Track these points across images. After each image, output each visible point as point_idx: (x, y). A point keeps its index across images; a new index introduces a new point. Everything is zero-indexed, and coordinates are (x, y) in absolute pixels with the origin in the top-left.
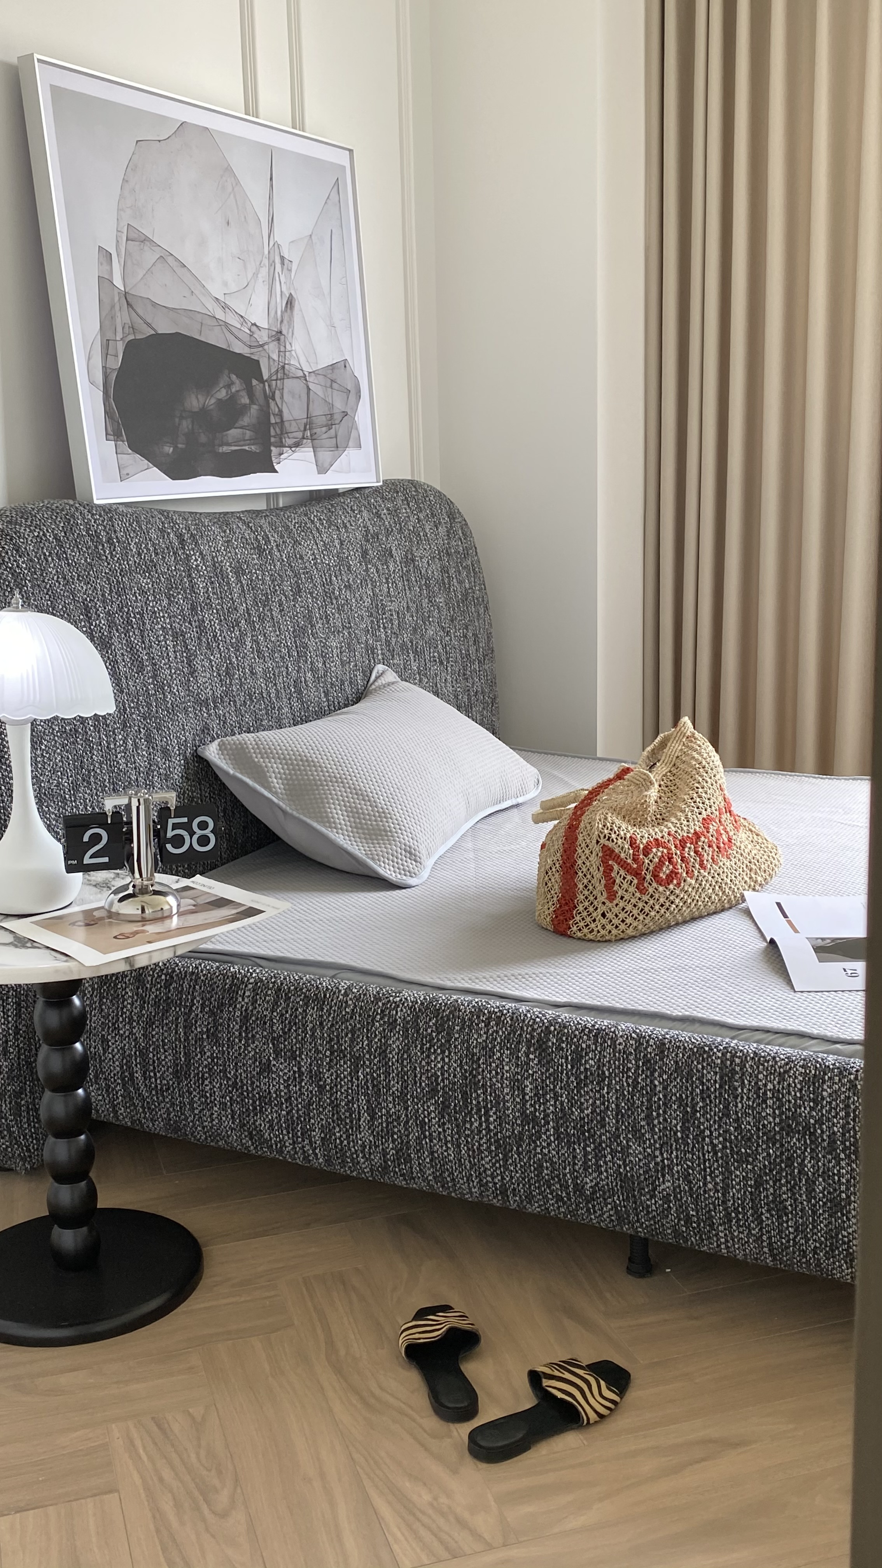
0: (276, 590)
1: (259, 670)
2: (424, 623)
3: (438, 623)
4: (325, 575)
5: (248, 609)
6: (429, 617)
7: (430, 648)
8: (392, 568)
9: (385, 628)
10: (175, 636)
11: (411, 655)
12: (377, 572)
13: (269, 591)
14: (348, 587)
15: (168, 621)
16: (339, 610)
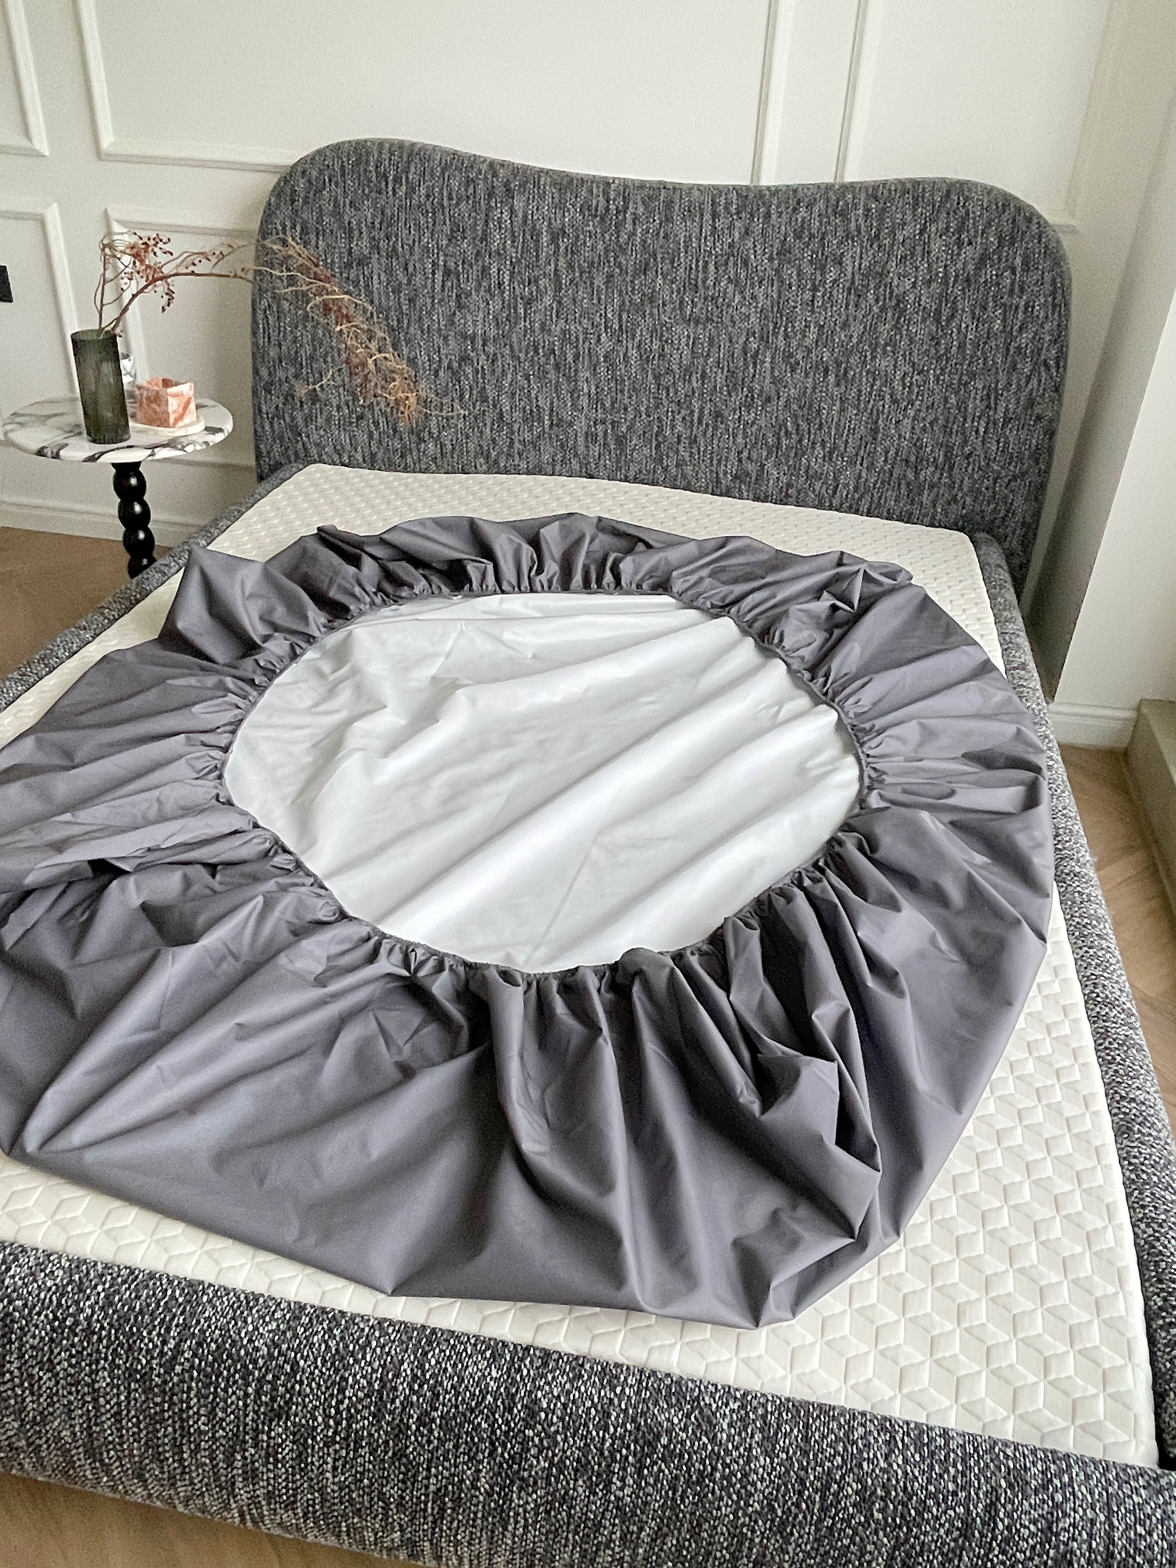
0: (609, 262)
1: (556, 329)
2: (874, 350)
3: (904, 355)
4: (697, 261)
5: (556, 270)
6: (887, 344)
7: (874, 379)
8: (831, 276)
9: (786, 336)
10: (447, 273)
11: (831, 379)
12: (799, 275)
13: (596, 260)
14: (735, 281)
15: (442, 258)
16: (706, 299)
